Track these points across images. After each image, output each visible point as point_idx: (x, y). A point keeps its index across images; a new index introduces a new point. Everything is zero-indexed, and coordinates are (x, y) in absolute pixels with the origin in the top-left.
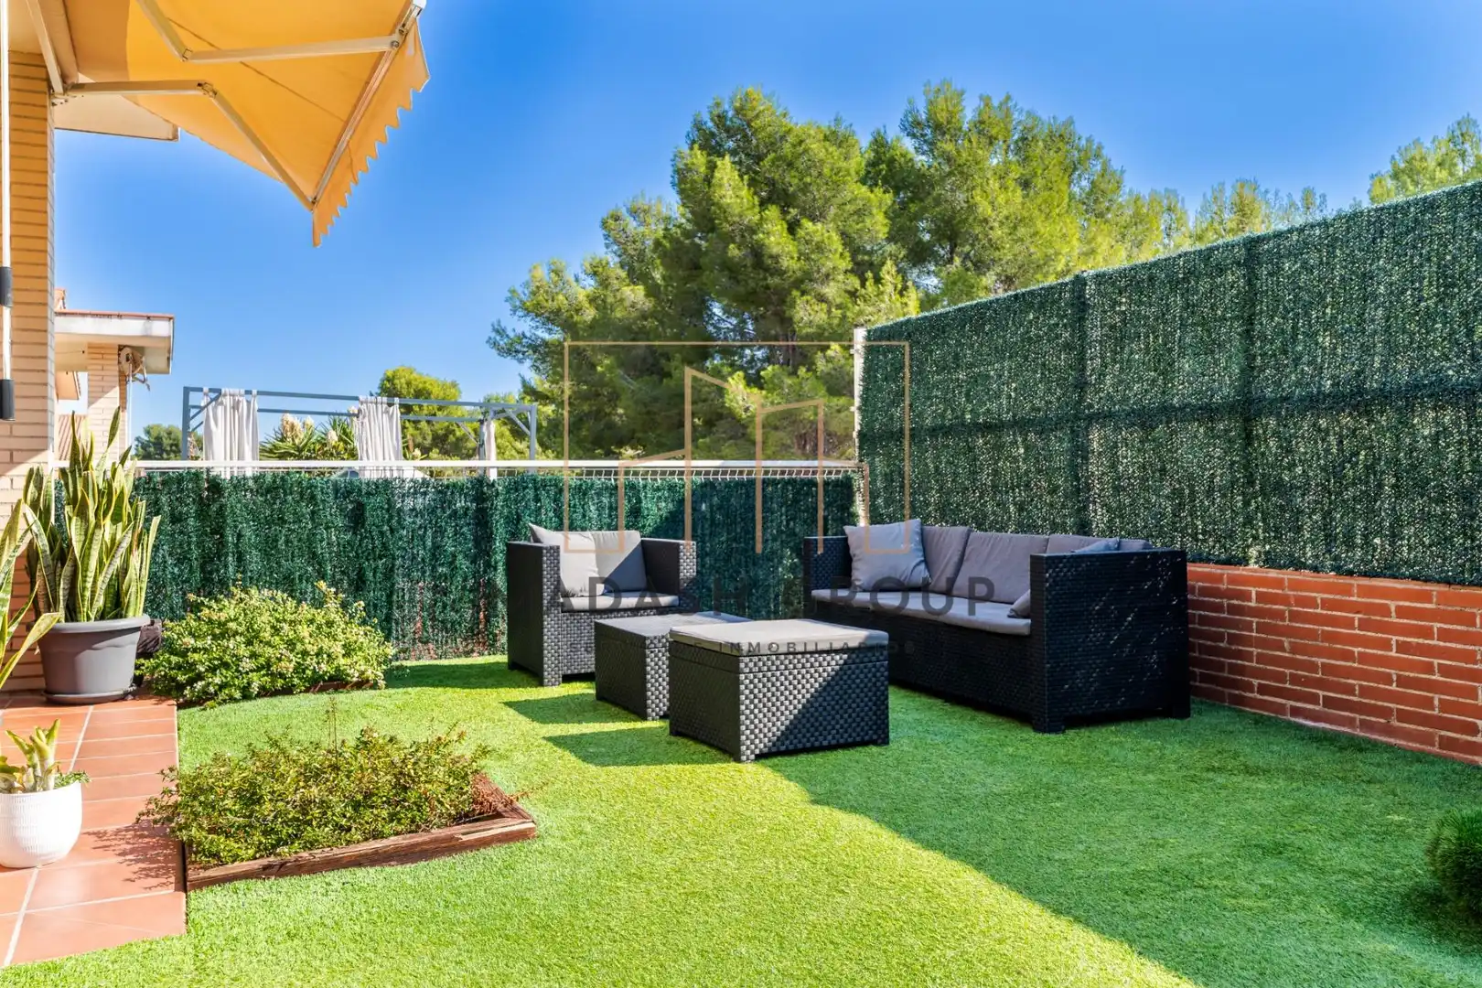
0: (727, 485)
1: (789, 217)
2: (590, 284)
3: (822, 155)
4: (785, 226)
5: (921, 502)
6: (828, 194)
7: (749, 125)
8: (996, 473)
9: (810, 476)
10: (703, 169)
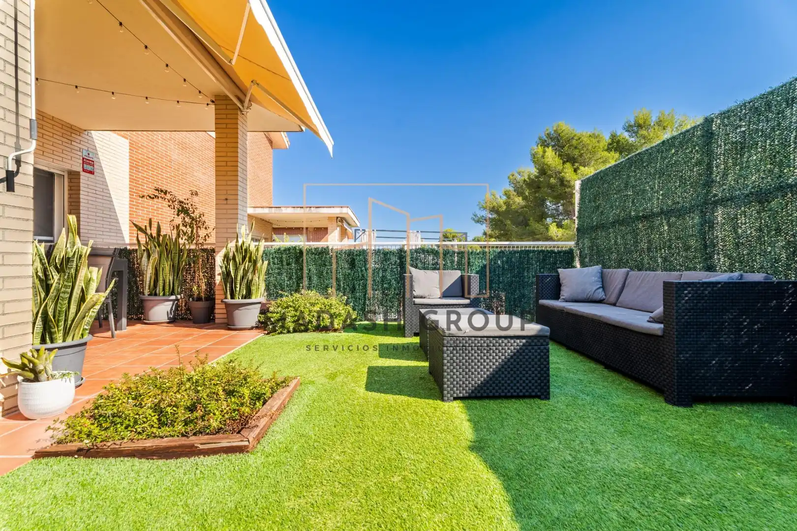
0: (510, 253)
1: (575, 167)
2: (505, 198)
3: (588, 142)
4: (573, 170)
5: (607, 259)
6: (591, 156)
7: (559, 135)
8: (649, 241)
9: (552, 249)
10: (541, 153)
